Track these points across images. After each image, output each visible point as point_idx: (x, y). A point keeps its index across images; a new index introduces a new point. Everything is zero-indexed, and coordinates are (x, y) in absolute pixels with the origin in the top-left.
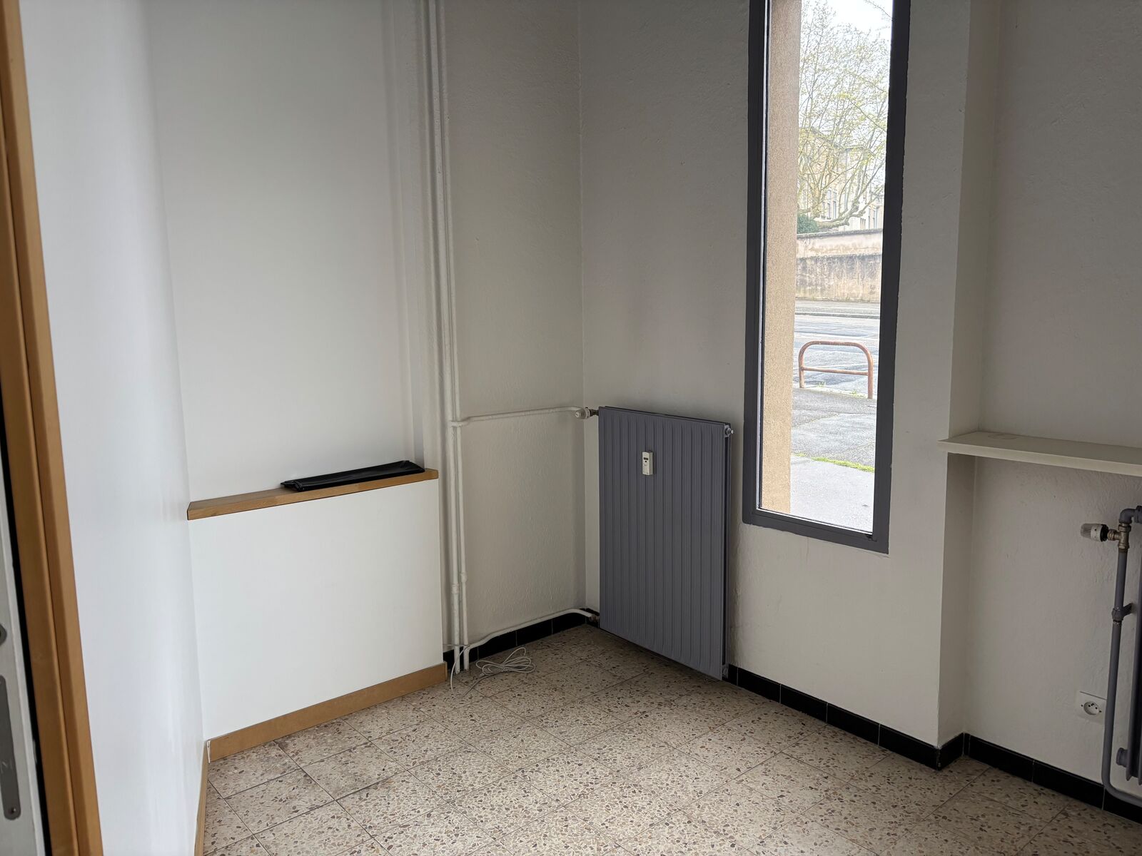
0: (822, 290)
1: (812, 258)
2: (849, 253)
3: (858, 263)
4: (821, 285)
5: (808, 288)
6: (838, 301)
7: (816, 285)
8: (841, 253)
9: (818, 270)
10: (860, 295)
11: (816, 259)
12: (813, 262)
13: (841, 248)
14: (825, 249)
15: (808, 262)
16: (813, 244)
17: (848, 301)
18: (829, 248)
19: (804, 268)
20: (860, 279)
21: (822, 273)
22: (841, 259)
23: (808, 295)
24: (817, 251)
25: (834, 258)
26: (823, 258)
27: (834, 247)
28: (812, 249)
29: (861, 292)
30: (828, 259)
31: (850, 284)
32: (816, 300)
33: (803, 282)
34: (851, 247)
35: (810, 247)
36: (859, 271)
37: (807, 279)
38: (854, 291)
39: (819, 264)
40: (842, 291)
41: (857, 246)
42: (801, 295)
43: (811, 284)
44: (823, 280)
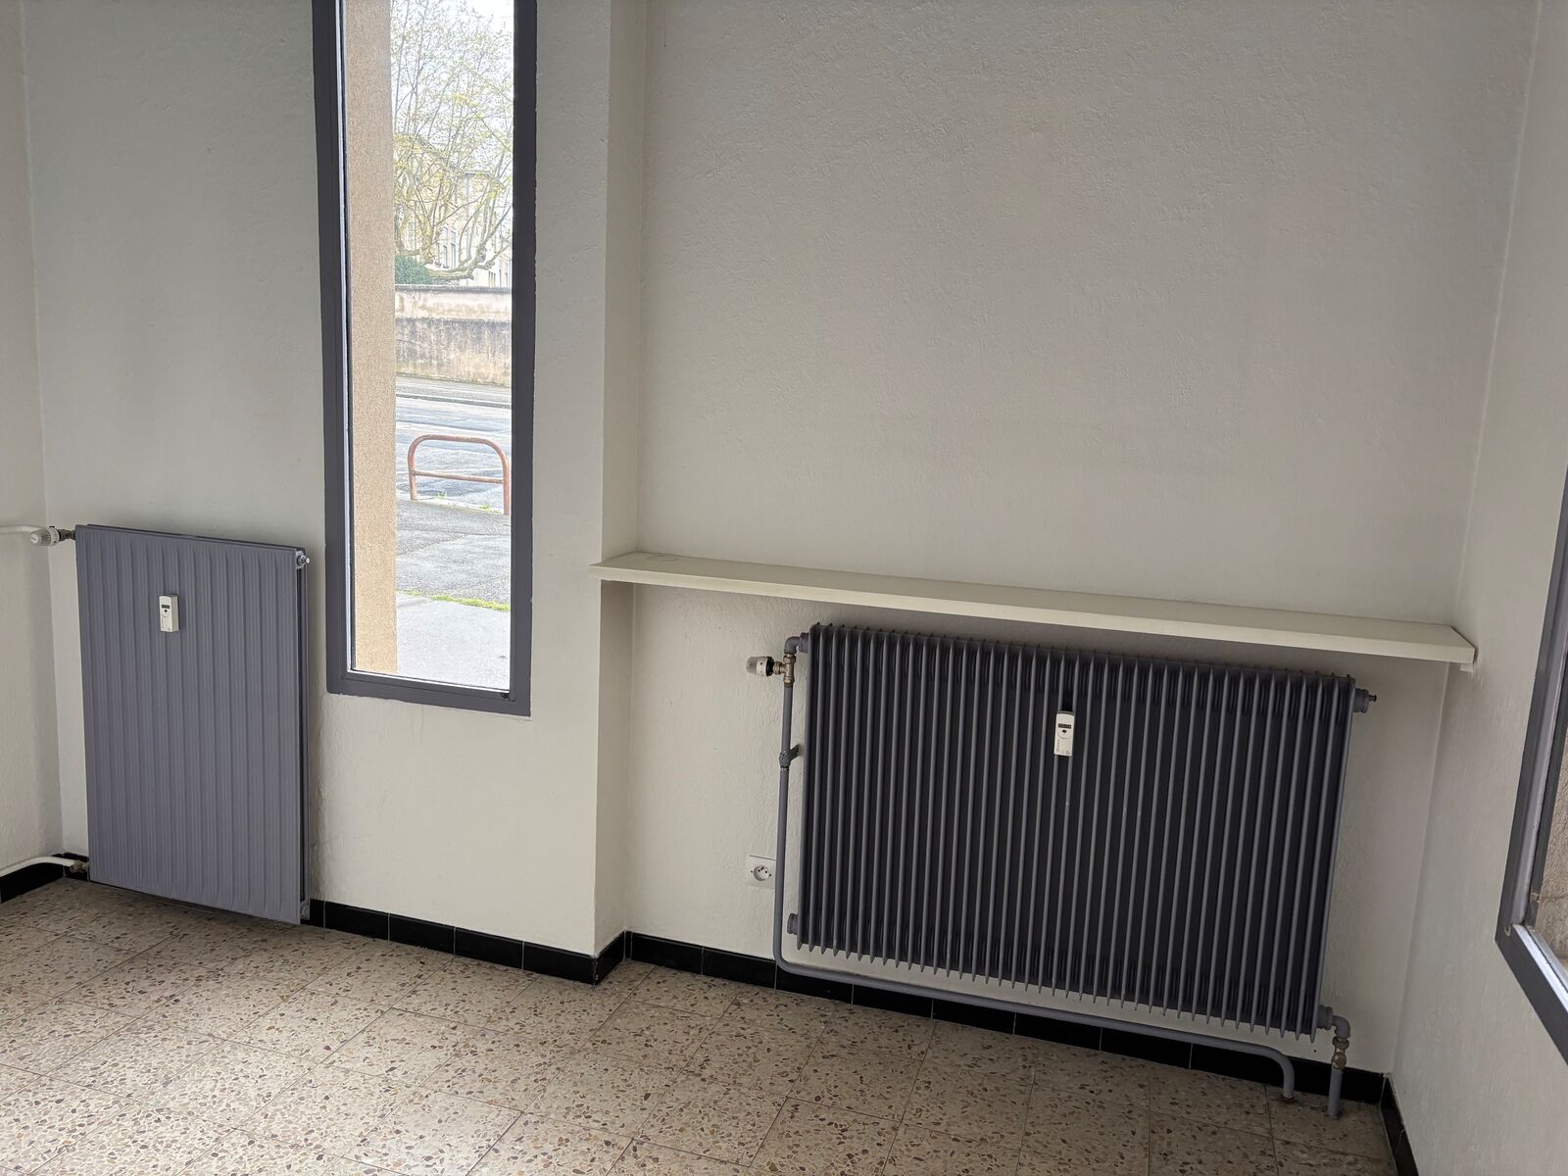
0: (440, 365)
1: (423, 320)
2: (474, 317)
3: (486, 333)
4: (437, 359)
5: (420, 361)
6: (461, 382)
7: (431, 358)
8: (463, 316)
9: (432, 337)
10: (491, 376)
11: (429, 322)
12: (425, 326)
13: (463, 309)
14: (441, 309)
15: (419, 325)
16: (425, 300)
17: (474, 382)
18: (446, 308)
19: (413, 333)
20: (490, 355)
21: (438, 342)
22: (463, 324)
23: (419, 371)
24: (430, 310)
25: (454, 321)
26: (439, 320)
27: (453, 307)
28: (423, 307)
29: (492, 372)
30: (446, 322)
31: (477, 360)
32: (431, 379)
33: (412, 353)
34: (476, 309)
35: (420, 303)
36: (488, 343)
37: (418, 348)
38: (483, 370)
39: (433, 329)
40: (467, 369)
41: (486, 309)
42: (410, 370)
43: (422, 356)
44: (439, 351)
